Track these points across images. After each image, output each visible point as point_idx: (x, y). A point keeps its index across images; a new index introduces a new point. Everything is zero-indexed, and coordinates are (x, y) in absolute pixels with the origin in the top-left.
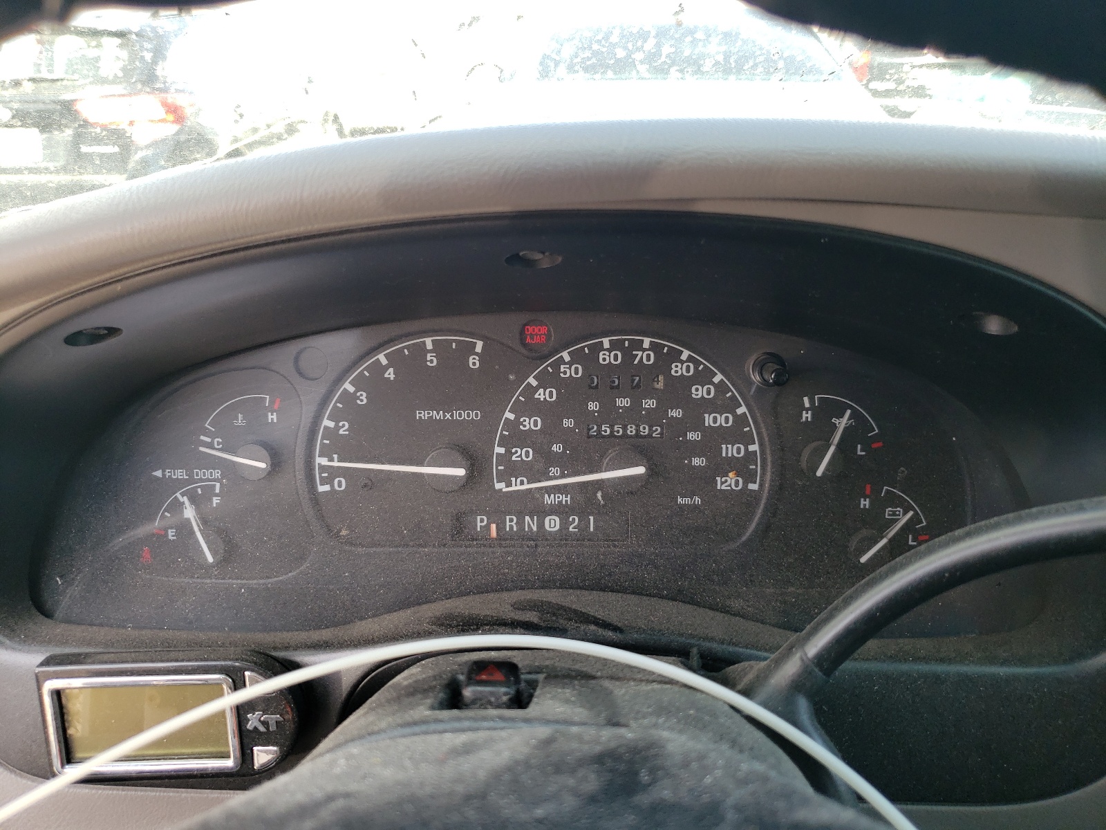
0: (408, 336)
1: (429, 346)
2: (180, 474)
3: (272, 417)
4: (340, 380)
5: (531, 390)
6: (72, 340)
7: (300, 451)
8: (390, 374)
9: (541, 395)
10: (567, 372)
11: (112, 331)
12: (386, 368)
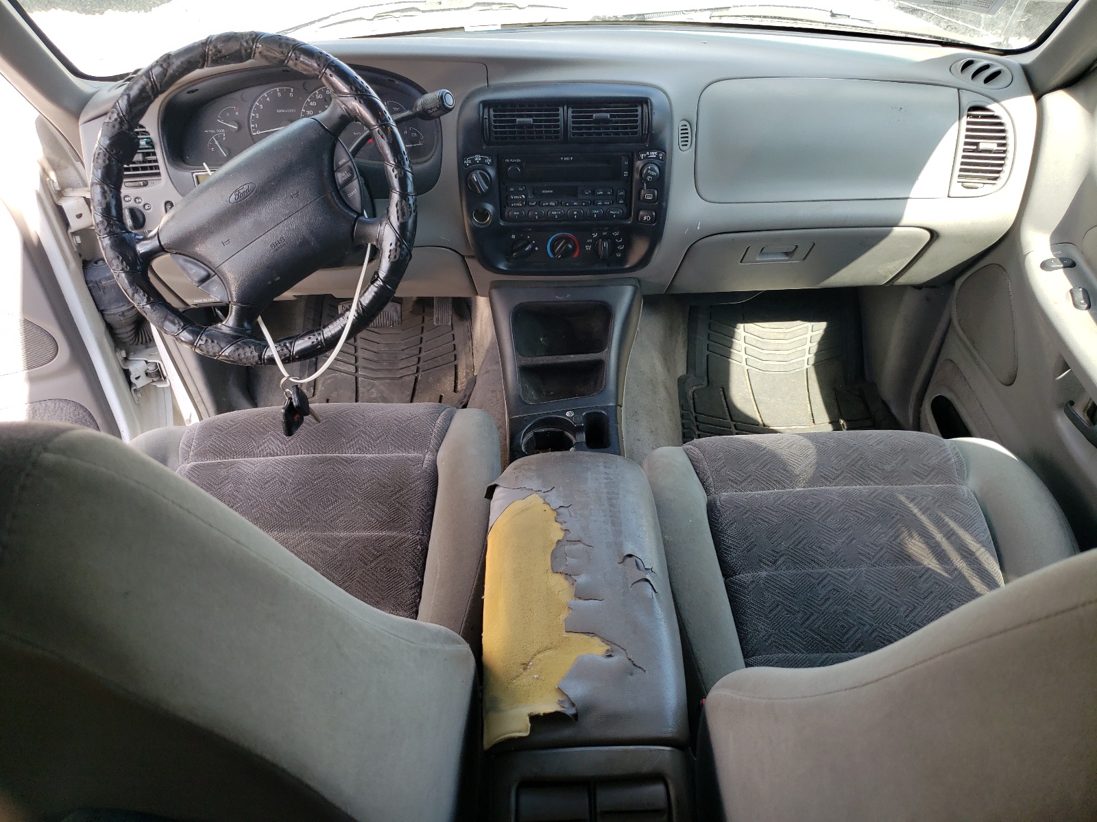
0: (273, 87)
1: (278, 90)
2: (213, 131)
3: (237, 113)
4: (254, 101)
5: (308, 103)
6: (188, 93)
7: (246, 123)
8: (268, 99)
9: (311, 104)
10: (319, 97)
11: (197, 90)
12: (267, 98)
